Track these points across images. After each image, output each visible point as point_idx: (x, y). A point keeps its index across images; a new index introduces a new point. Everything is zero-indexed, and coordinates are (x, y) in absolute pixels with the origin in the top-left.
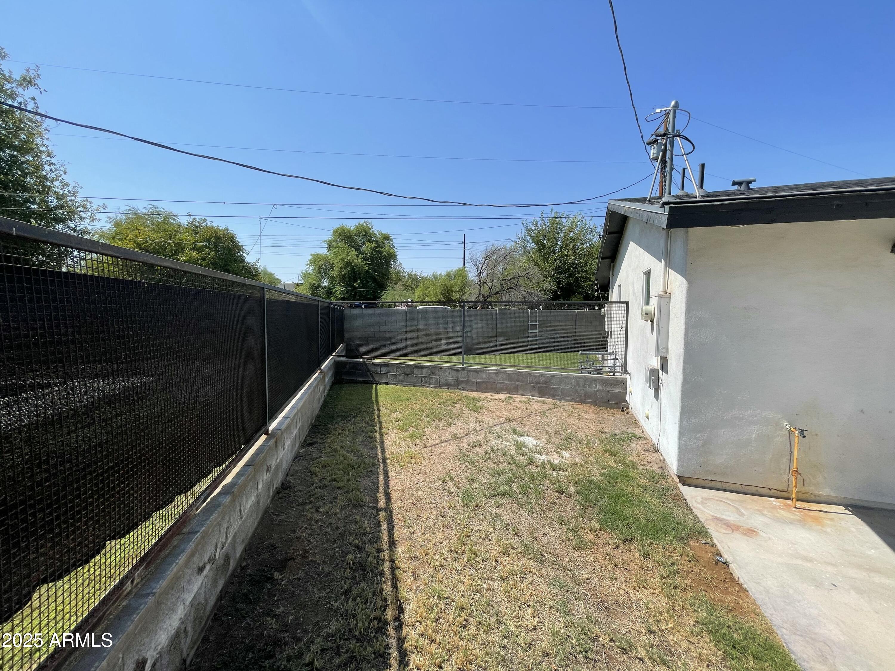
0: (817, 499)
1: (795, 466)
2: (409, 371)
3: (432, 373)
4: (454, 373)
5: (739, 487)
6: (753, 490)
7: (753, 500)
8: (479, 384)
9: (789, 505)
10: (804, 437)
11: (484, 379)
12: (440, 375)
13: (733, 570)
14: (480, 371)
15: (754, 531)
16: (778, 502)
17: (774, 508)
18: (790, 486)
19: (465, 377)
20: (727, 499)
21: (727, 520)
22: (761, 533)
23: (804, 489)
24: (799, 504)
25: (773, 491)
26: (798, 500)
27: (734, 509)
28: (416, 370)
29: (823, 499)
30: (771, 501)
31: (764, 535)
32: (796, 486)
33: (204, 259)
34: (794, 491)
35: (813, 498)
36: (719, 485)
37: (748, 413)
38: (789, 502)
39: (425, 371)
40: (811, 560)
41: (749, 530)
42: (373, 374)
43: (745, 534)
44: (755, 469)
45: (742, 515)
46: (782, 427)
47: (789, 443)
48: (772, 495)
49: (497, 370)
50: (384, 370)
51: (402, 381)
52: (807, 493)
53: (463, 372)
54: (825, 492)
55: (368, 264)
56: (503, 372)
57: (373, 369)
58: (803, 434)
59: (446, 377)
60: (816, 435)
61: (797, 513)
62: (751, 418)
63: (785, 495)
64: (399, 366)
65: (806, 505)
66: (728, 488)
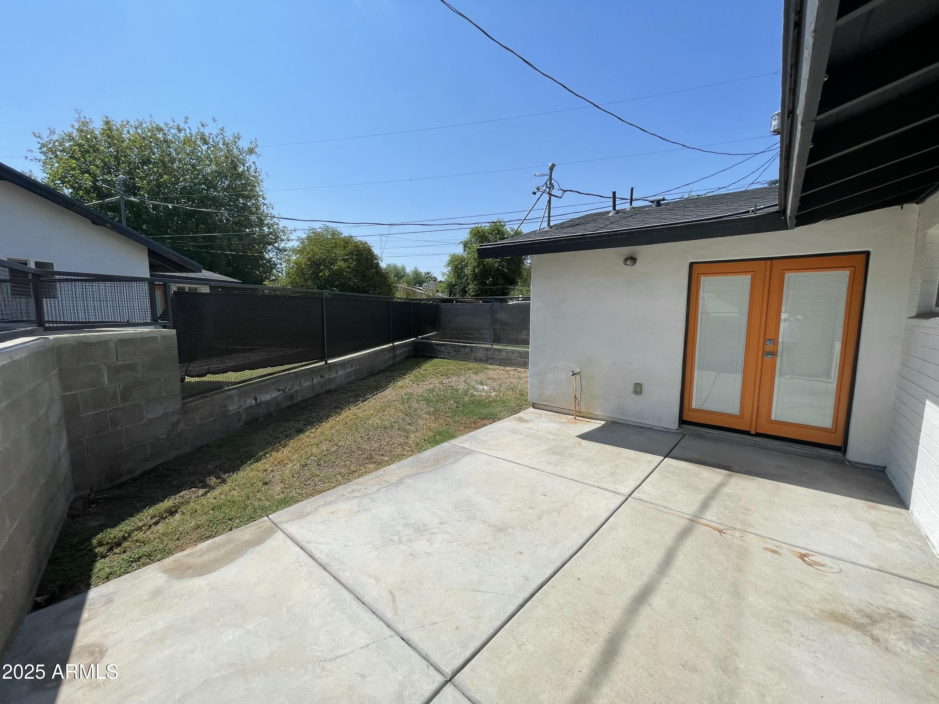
2: (457, 350)
3: (472, 351)
4: (485, 352)
8: (501, 359)
11: (504, 356)
12: (476, 353)
14: (502, 350)
19: (492, 355)
28: (462, 349)
32: (575, 406)
33: (349, 267)
34: (574, 409)
39: (467, 349)
42: (436, 351)
49: (512, 350)
50: (442, 348)
51: (453, 357)
53: (491, 351)
55: (498, 261)
56: (516, 351)
57: (436, 348)
59: (481, 354)
64: (452, 346)
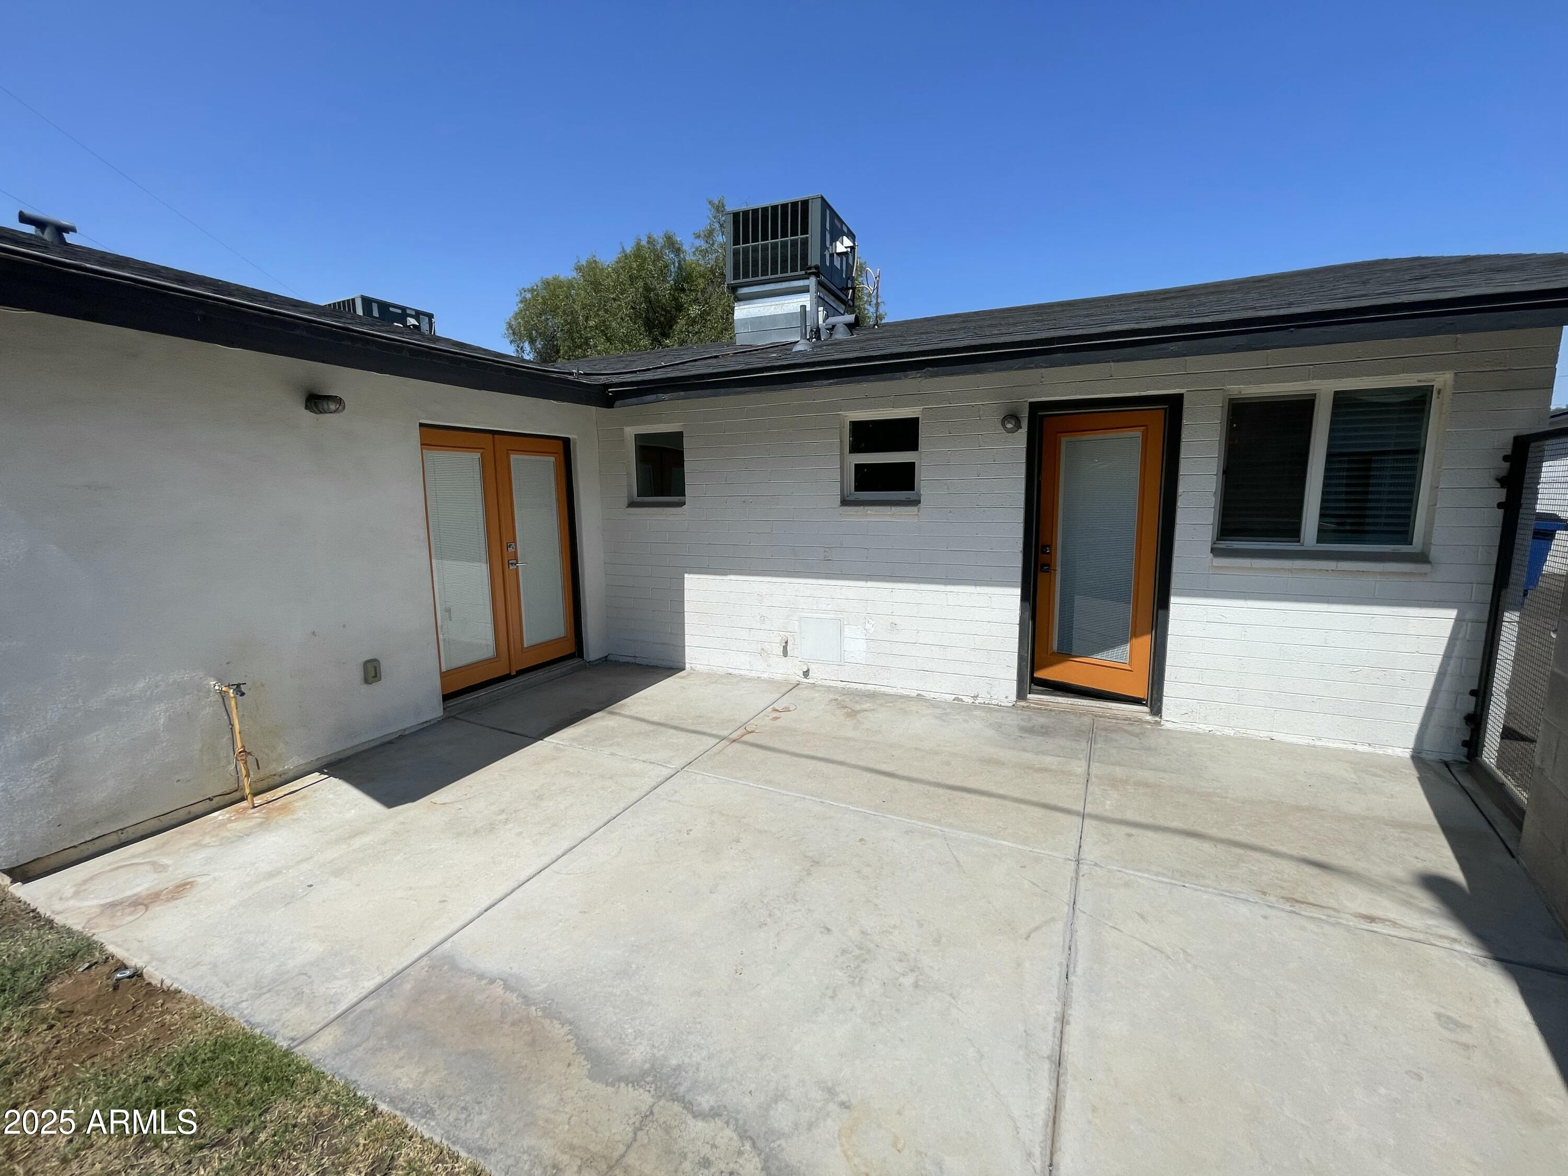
0: (284, 777)
1: (239, 745)
5: (155, 824)
6: (182, 814)
7: (183, 833)
9: (245, 809)
10: (243, 694)
13: (150, 977)
15: (188, 883)
16: (227, 813)
17: (222, 825)
18: (241, 779)
20: (134, 856)
21: (135, 895)
22: (199, 880)
23: (262, 773)
24: (258, 800)
25: (216, 800)
26: (256, 794)
27: (147, 868)
29: (291, 774)
30: (216, 817)
31: (206, 879)
32: (248, 775)
34: (246, 783)
35: (277, 779)
36: (112, 840)
37: (141, 685)
38: (244, 804)
40: (278, 872)
41: (177, 887)
43: (173, 898)
44: (177, 777)
45: (164, 868)
46: (209, 691)
47: (224, 714)
48: (218, 805)
52: (268, 777)
54: (291, 764)
58: (240, 691)
60: (262, 685)
61: (257, 815)
62: (149, 693)
63: (237, 795)
65: (268, 796)
66: (134, 836)
